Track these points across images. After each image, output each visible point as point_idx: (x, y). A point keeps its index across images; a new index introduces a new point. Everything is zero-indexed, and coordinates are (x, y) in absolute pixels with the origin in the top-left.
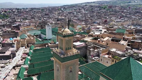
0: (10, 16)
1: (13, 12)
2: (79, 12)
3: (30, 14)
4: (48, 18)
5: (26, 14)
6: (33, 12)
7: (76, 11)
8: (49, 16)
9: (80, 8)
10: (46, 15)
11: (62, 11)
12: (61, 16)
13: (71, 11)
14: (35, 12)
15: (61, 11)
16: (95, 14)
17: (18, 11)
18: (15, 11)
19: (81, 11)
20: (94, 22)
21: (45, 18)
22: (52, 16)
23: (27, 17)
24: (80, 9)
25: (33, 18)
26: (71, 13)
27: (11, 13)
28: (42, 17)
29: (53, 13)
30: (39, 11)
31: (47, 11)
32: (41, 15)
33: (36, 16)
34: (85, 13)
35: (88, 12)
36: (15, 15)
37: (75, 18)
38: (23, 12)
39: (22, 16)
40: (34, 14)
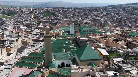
0: (56, 14)
1: (59, 11)
2: (117, 14)
3: (72, 14)
4: (86, 17)
5: (68, 14)
6: (74, 12)
7: (115, 12)
8: (87, 16)
9: (120, 10)
10: (85, 15)
11: (101, 11)
12: (99, 16)
13: (110, 12)
14: (76, 11)
15: (100, 12)
16: (133, 16)
17: (63, 11)
18: (61, 10)
19: (120, 13)
21: (83, 18)
22: (90, 16)
23: (69, 16)
25: (73, 17)
26: (109, 14)
27: (57, 12)
28: (81, 16)
29: (92, 14)
30: (80, 11)
31: (87, 11)
32: (81, 15)
33: (76, 16)
34: (123, 15)
35: (126, 14)
36: (60, 14)
37: (110, 19)
38: (66, 11)
39: (65, 15)
40: (75, 14)
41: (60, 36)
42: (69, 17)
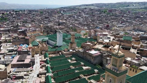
0: (9, 19)
1: (11, 14)
2: (79, 16)
3: (29, 17)
4: (48, 21)
5: (25, 17)
6: (32, 15)
7: (77, 14)
8: (49, 19)
9: (80, 11)
10: (46, 18)
11: (62, 14)
12: (62, 19)
13: (71, 15)
14: (34, 14)
15: (60, 15)
16: (96, 18)
17: (16, 14)
18: (13, 13)
19: (81, 15)
20: (97, 27)
21: (45, 22)
22: (53, 19)
24: (80, 13)
25: (33, 21)
27: (9, 15)
28: (42, 20)
29: (53, 16)
30: (38, 14)
31: (46, 13)
32: (41, 19)
33: (35, 19)
34: (86, 17)
35: (88, 16)
36: (14, 18)
37: (76, 22)
38: (21, 15)
39: (22, 19)
40: (34, 17)
41: (47, 51)
42: (28, 21)
